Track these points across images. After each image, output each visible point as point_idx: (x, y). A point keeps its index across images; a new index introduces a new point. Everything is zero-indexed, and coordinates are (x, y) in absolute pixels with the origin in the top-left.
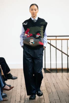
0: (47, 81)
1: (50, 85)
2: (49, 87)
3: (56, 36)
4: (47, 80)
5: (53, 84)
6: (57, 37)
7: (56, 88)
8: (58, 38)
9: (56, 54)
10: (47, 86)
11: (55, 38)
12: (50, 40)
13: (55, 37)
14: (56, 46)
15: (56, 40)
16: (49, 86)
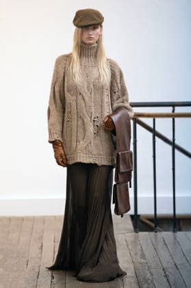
0: (143, 261)
1: (152, 275)
2: (150, 281)
3: (173, 105)
4: (143, 256)
5: (164, 270)
6: (176, 108)
7: (172, 284)
8: (178, 110)
9: (171, 167)
10: (141, 278)
11: (169, 110)
12: (152, 119)
13: (171, 108)
14: (174, 140)
15: (173, 116)
16: (149, 275)
